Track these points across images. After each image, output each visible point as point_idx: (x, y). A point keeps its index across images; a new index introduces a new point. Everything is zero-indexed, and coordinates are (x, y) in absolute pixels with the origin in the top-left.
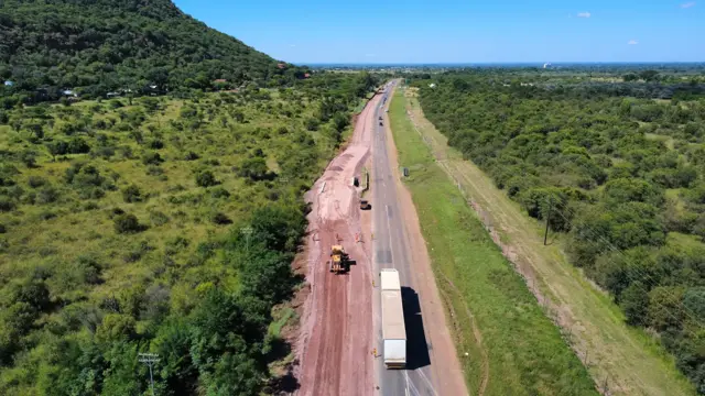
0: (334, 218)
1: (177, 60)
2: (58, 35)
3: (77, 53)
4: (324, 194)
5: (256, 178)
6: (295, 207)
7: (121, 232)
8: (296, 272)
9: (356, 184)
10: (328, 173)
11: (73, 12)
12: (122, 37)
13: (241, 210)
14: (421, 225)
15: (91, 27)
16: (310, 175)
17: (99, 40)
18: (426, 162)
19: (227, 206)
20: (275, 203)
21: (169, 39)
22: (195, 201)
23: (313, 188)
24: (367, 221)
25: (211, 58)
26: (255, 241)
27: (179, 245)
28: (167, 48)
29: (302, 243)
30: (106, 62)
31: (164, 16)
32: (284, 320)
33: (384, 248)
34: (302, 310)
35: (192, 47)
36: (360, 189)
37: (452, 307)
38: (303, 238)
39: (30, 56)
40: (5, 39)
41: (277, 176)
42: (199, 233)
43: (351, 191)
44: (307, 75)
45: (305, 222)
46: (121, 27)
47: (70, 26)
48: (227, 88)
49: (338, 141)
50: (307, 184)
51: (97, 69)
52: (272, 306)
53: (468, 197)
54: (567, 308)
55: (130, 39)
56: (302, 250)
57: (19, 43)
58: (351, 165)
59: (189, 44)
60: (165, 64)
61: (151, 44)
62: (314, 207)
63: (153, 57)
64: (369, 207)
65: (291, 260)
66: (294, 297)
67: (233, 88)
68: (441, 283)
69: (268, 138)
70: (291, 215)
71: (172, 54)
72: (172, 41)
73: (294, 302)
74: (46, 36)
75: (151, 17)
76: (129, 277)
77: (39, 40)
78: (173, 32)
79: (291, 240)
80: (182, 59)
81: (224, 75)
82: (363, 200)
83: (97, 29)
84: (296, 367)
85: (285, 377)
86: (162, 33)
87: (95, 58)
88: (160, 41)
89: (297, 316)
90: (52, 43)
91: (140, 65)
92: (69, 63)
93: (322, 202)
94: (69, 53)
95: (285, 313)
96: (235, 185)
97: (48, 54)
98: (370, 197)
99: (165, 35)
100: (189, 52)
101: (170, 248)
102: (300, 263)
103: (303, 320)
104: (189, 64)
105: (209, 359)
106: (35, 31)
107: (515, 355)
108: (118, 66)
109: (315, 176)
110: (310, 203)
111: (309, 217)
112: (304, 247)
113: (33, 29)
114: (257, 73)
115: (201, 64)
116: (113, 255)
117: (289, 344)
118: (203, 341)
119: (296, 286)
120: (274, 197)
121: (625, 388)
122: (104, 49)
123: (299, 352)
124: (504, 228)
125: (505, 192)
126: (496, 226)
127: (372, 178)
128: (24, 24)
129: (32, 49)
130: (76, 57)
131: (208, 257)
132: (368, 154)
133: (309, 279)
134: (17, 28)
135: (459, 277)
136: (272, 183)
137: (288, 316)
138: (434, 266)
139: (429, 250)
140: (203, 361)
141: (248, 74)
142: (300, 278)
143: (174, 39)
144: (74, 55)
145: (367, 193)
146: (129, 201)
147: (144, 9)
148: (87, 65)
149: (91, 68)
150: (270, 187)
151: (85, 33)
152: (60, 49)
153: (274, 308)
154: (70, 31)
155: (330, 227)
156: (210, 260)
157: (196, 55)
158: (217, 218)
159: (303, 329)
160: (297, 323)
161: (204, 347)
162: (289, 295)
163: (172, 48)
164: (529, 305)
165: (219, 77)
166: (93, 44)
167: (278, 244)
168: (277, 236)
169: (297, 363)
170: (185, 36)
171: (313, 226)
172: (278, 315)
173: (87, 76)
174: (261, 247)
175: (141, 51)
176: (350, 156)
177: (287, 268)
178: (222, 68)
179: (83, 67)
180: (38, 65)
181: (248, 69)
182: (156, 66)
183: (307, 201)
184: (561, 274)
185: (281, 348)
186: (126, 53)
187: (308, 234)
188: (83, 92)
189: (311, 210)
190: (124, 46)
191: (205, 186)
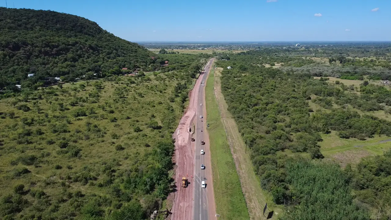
0: (183, 145)
1: (103, 58)
2: (48, 49)
3: (57, 57)
4: (179, 135)
5: (155, 128)
6: (170, 141)
7: (118, 150)
8: (173, 162)
9: (190, 131)
10: (180, 126)
11: (53, 35)
12: (78, 48)
13: (152, 142)
14: (210, 147)
15: (63, 44)
16: (174, 127)
17: (67, 50)
18: (217, 120)
19: (147, 140)
20: (163, 138)
21: (100, 47)
22: (136, 139)
23: (175, 132)
24: (193, 146)
25: (119, 56)
26: (161, 153)
27: (137, 154)
28: (98, 52)
29: (174, 153)
30: (71, 62)
31: (95, 34)
32: (172, 174)
33: (198, 155)
34: (176, 172)
35: (110, 51)
36: (192, 132)
37: (214, 170)
38: (174, 152)
39: (37, 60)
40: (25, 52)
41: (162, 127)
42: (142, 150)
43: (188, 134)
44: (166, 62)
45: (174, 146)
46: (77, 43)
47: (54, 44)
48: (128, 73)
49: (183, 109)
50: (173, 131)
51: (68, 65)
52: (168, 171)
53: (228, 136)
54: (243, 171)
55: (81, 48)
56: (174, 156)
57: (31, 54)
58: (188, 122)
59: (108, 49)
60: (98, 61)
61: (91, 51)
62: (176, 140)
63: (92, 58)
64: (194, 140)
65: (171, 158)
66: (173, 168)
67: (131, 73)
68: (213, 164)
69: (154, 107)
70: (170, 144)
71: (101, 56)
72: (101, 49)
73: (174, 170)
74: (43, 50)
75: (89, 35)
76: (128, 164)
77: (40, 52)
78: (100, 43)
79: (171, 153)
80: (106, 58)
81: (127, 66)
82: (193, 138)
83: (66, 45)
84: (176, 184)
85: (173, 185)
86: (95, 44)
87: (66, 60)
88: (95, 49)
89: (175, 173)
90: (46, 53)
91: (87, 62)
92: (54, 63)
93: (178, 138)
94: (54, 57)
95: (171, 172)
96: (147, 131)
97: (44, 59)
98: (195, 137)
99: (97, 46)
100: (109, 54)
101: (135, 155)
102: (174, 159)
103: (176, 174)
104: (110, 60)
105: (157, 181)
106: (38, 47)
107: (225, 181)
108: (76, 63)
109: (176, 127)
110: (174, 139)
111: (175, 144)
112: (174, 155)
113: (37, 46)
114: (142, 64)
115: (115, 60)
116: (119, 157)
117: (174, 179)
118: (156, 177)
119: (174, 166)
120: (163, 137)
121: (247, 187)
122: (70, 55)
123: (176, 180)
124: (236, 148)
125: (240, 134)
126: (233, 147)
127: (196, 128)
128: (33, 44)
129: (37, 57)
130: (57, 60)
131: (147, 158)
132: (195, 115)
133: (177, 164)
134: (30, 46)
135: (218, 163)
136: (160, 130)
137: (172, 173)
138: (212, 160)
139: (211, 155)
140: (156, 181)
141: (138, 64)
142: (174, 164)
143: (101, 47)
144: (56, 58)
145: (194, 134)
146: (114, 138)
147: (85, 31)
148: (62, 63)
149: (64, 65)
150: (160, 132)
151: (60, 47)
152: (50, 55)
153: (169, 171)
154: (54, 47)
155: (182, 148)
156: (148, 159)
157: (112, 55)
158: (146, 145)
159: (177, 176)
160: (175, 175)
161: (156, 179)
162: (172, 168)
163: (100, 52)
164: (233, 170)
165: (124, 66)
166: (64, 52)
167: (167, 154)
168: (167, 151)
169: (176, 183)
170: (107, 45)
171: (176, 148)
172: (170, 173)
173: (63, 70)
174: (163, 155)
175: (87, 55)
176: (188, 117)
177: (171, 161)
178: (125, 62)
179: (60, 65)
180: (41, 64)
181: (137, 61)
182: (94, 62)
183: (173, 138)
184: (246, 162)
185: (172, 180)
186: (80, 56)
187: (175, 150)
188: (65, 79)
189: (175, 142)
190: (79, 53)
191: (137, 132)
